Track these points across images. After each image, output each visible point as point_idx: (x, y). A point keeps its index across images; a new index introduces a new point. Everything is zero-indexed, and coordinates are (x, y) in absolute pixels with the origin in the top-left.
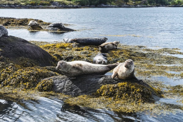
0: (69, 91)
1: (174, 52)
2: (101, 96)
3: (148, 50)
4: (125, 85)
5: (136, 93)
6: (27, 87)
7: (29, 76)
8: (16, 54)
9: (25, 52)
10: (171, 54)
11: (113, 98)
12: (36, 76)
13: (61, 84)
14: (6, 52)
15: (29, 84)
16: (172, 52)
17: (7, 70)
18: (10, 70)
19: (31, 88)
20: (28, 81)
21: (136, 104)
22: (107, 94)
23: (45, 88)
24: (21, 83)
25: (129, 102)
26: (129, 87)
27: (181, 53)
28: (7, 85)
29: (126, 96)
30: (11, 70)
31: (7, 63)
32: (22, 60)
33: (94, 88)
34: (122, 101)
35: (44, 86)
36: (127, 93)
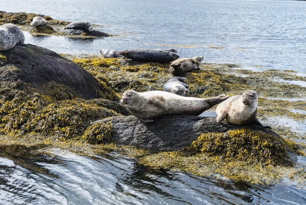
0: (142, 143)
1: (290, 77)
2: (200, 152)
3: (245, 72)
4: (241, 134)
5: (261, 149)
6: (67, 135)
7: (69, 116)
8: (42, 76)
9: (57, 73)
10: (286, 79)
11: (221, 157)
12: (81, 116)
13: (127, 130)
14: (26, 73)
15: (70, 130)
16: (288, 77)
17: (30, 104)
18: (34, 104)
19: (74, 137)
20: (69, 125)
21: (263, 167)
22: (210, 149)
23: (100, 137)
24: (56, 128)
25: (250, 164)
26: (248, 137)
27: (301, 79)
28: (30, 130)
29: (245, 153)
30: (36, 105)
31: (28, 93)
32: (52, 88)
33: (186, 138)
34: (238, 163)
35: (98, 134)
36: (246, 148)
